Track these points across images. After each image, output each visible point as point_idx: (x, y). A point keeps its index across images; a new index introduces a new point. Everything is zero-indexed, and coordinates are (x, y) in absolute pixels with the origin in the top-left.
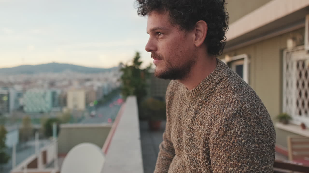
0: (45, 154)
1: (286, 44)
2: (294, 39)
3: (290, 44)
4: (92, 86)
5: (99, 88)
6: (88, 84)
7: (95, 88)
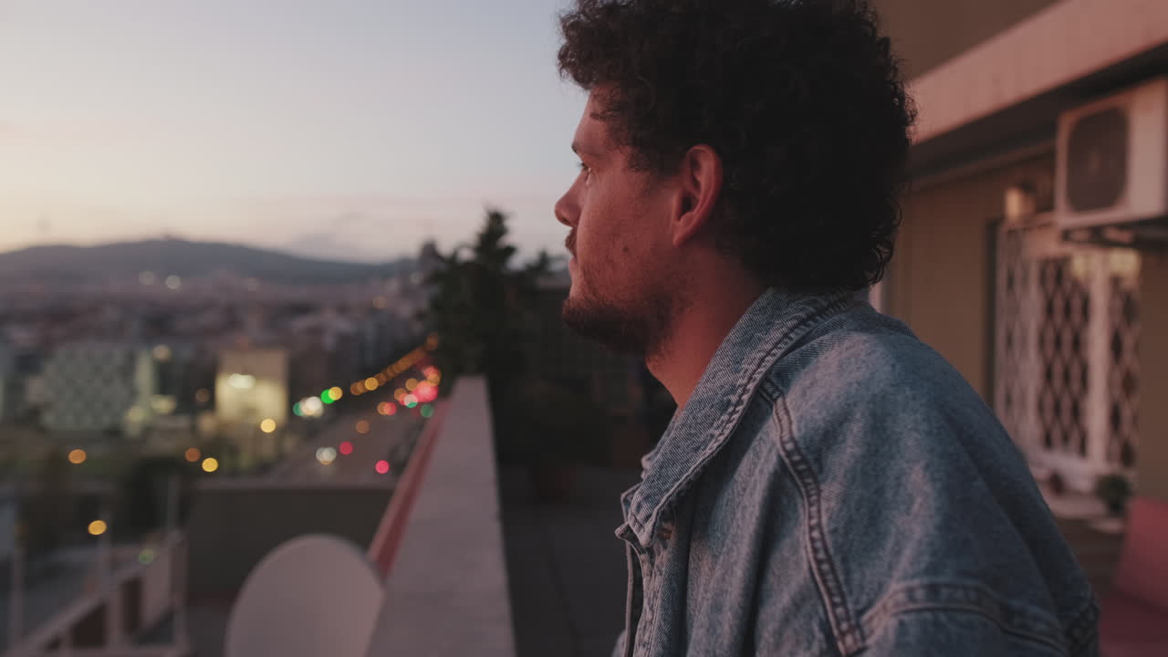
0: (133, 590)
1: (1001, 204)
2: (1026, 188)
3: (1014, 204)
4: (317, 331)
5: (343, 339)
6: (301, 323)
7: (329, 341)
